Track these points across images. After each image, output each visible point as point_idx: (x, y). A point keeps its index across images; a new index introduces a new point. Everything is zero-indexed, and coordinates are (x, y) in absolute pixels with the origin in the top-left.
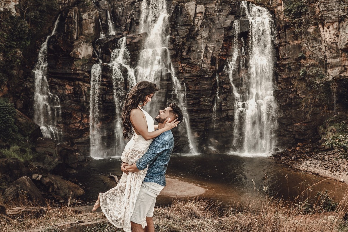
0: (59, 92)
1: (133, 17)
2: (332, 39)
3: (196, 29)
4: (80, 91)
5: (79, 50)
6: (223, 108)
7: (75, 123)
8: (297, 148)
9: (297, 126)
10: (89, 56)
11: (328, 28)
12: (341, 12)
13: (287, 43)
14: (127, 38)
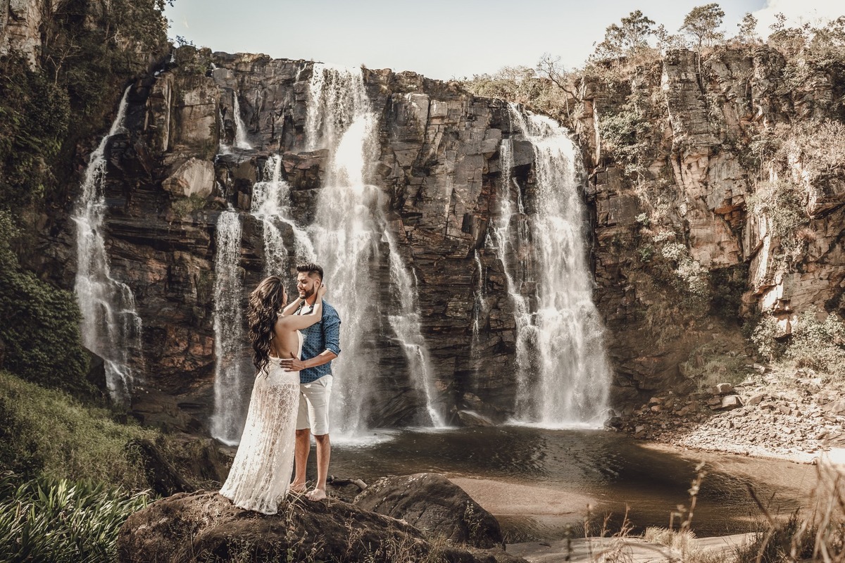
0: (130, 276)
1: (289, 112)
2: (698, 190)
3: (432, 151)
4: (184, 275)
5: (186, 175)
7: (173, 354)
8: (655, 408)
9: (640, 363)
10: (204, 191)
11: (689, 166)
12: (713, 137)
13: (612, 194)
14: (284, 158)
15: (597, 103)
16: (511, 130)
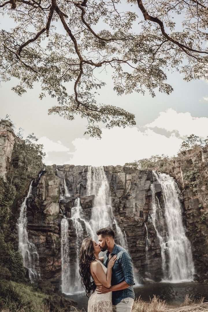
0: (35, 241)
1: (81, 183)
3: (128, 191)
4: (51, 240)
5: (51, 208)
6: (153, 248)
7: (49, 266)
9: (205, 257)
10: (56, 213)
13: (189, 198)
14: (81, 199)
15: (181, 168)
16: (154, 180)
